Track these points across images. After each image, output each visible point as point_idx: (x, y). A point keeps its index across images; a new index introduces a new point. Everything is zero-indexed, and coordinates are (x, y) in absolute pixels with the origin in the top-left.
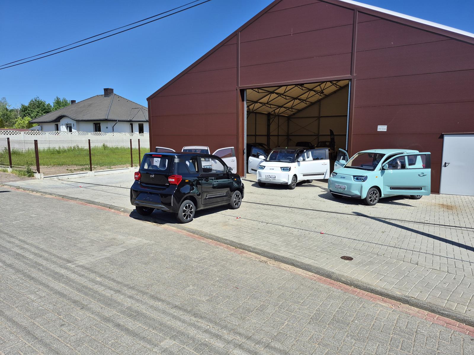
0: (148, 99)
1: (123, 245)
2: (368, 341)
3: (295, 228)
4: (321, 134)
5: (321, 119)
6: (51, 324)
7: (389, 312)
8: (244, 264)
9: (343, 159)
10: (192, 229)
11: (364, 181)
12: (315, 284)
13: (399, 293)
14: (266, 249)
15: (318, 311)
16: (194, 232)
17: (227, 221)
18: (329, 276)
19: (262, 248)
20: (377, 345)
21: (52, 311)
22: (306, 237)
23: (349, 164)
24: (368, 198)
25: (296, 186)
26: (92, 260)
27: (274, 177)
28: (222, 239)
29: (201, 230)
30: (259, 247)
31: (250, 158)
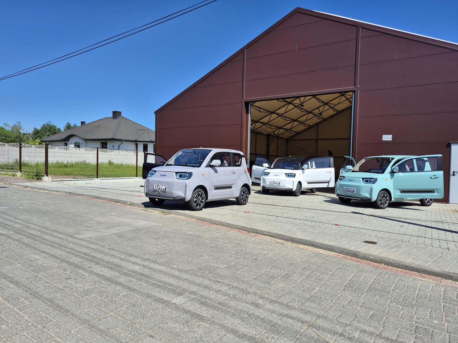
0: (156, 113)
1: (131, 226)
2: (417, 307)
3: (307, 221)
5: (319, 141)
6: (55, 277)
7: (432, 285)
8: (260, 244)
10: (201, 217)
11: (374, 183)
12: (341, 260)
13: (438, 270)
14: (281, 233)
15: (351, 281)
16: (203, 220)
17: (236, 214)
18: (355, 255)
19: (276, 232)
20: (429, 311)
21: (57, 268)
24: (378, 201)
25: (301, 194)
26: (100, 235)
28: (234, 225)
29: (210, 218)
30: (274, 232)
31: (254, 166)
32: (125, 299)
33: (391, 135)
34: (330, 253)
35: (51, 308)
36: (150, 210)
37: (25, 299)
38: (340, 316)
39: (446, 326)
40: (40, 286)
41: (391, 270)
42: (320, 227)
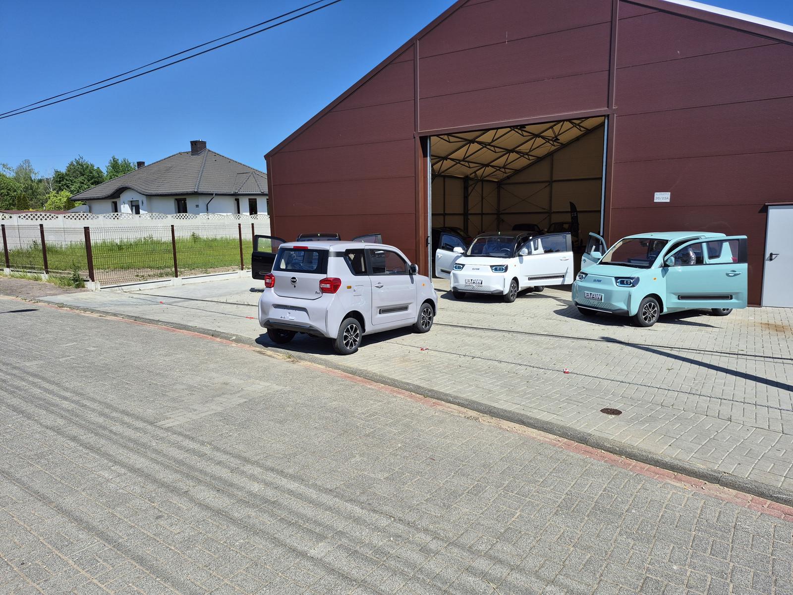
0: (267, 157)
1: (241, 394)
2: (655, 542)
3: (520, 365)
4: (554, 210)
5: (554, 184)
6: (140, 516)
7: (687, 496)
8: (441, 422)
9: (595, 250)
10: (350, 368)
11: (633, 286)
12: (561, 452)
13: (702, 466)
14: (475, 398)
15: (569, 495)
16: (354, 372)
17: (407, 355)
18: (583, 440)
19: (468, 396)
20: (671, 548)
21: (140, 496)
22: (539, 378)
23: (608, 257)
24: (641, 314)
25: (517, 297)
26: (195, 417)
27: (480, 283)
28: (402, 382)
29: (365, 368)
30: (464, 396)
31: (439, 251)
32: (243, 554)
33: (669, 193)
34: (547, 436)
35: (143, 576)
36: (269, 351)
37: (105, 560)
38: (542, 566)
39: (688, 574)
40: (120, 534)
41: (635, 466)
42: (538, 379)
